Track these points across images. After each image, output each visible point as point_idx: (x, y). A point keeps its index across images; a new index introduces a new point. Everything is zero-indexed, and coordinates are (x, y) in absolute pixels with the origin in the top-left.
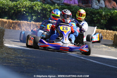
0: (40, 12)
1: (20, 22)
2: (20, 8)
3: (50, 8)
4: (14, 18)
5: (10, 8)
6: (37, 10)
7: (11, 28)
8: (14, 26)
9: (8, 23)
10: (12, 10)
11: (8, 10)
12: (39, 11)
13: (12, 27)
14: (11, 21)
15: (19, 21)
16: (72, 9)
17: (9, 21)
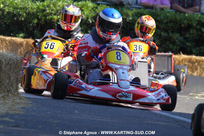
0: (92, 22)
2: (51, 14)
4: (39, 36)
5: (28, 14)
6: (85, 19)
9: (24, 46)
10: (34, 19)
11: (26, 19)
12: (89, 20)
16: (159, 16)
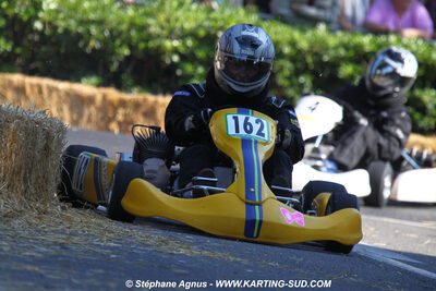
1: (156, 102)
3: (293, 44)
7: (114, 126)
8: (128, 119)
10: (121, 46)
13: (120, 124)
14: (113, 94)
15: (151, 98)
17: (104, 97)
